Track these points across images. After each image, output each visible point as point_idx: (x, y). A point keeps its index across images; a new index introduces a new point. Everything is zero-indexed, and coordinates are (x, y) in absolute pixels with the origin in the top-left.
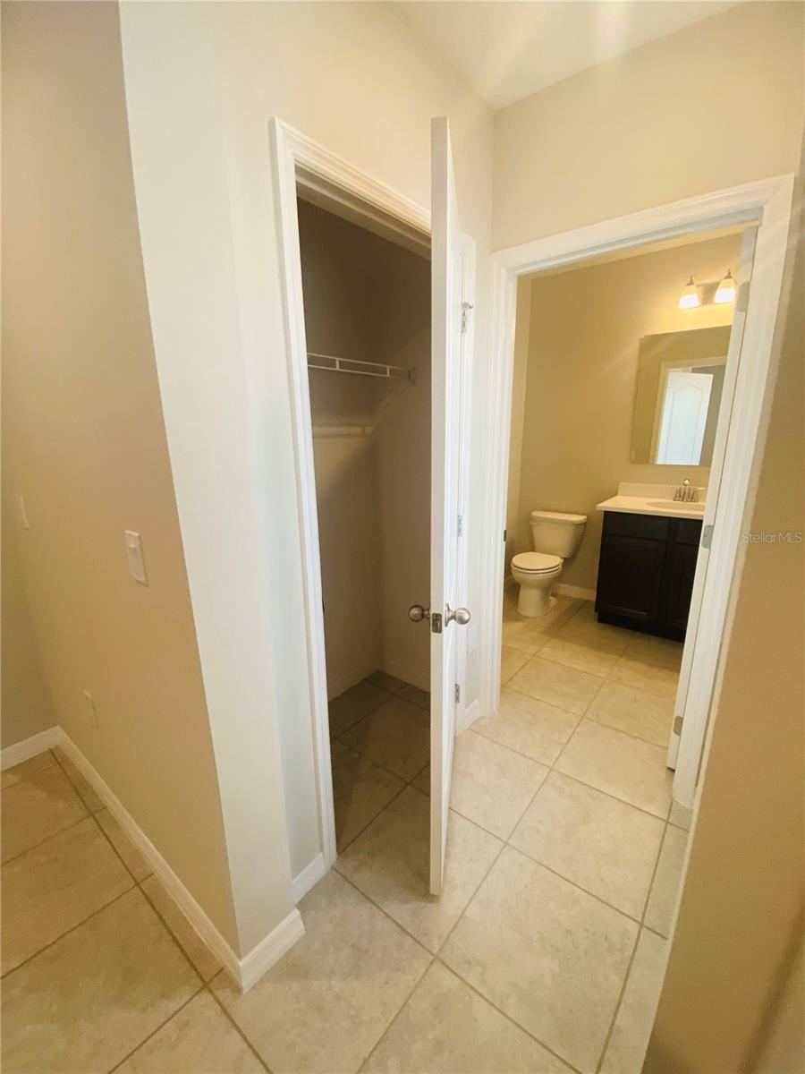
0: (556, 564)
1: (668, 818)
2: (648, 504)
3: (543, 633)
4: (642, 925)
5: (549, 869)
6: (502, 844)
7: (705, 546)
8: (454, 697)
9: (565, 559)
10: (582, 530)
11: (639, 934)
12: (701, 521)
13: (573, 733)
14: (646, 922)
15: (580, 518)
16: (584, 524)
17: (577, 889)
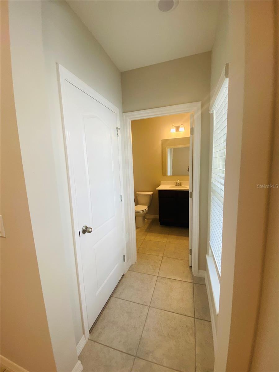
0: (146, 208)
1: (193, 282)
2: (170, 187)
3: (145, 232)
4: (195, 318)
5: (165, 310)
6: (149, 307)
7: (191, 198)
8: (123, 260)
9: (148, 206)
10: (152, 197)
11: (195, 321)
12: (189, 191)
13: (161, 263)
14: (196, 317)
15: (151, 193)
16: (152, 195)
17: (174, 314)
